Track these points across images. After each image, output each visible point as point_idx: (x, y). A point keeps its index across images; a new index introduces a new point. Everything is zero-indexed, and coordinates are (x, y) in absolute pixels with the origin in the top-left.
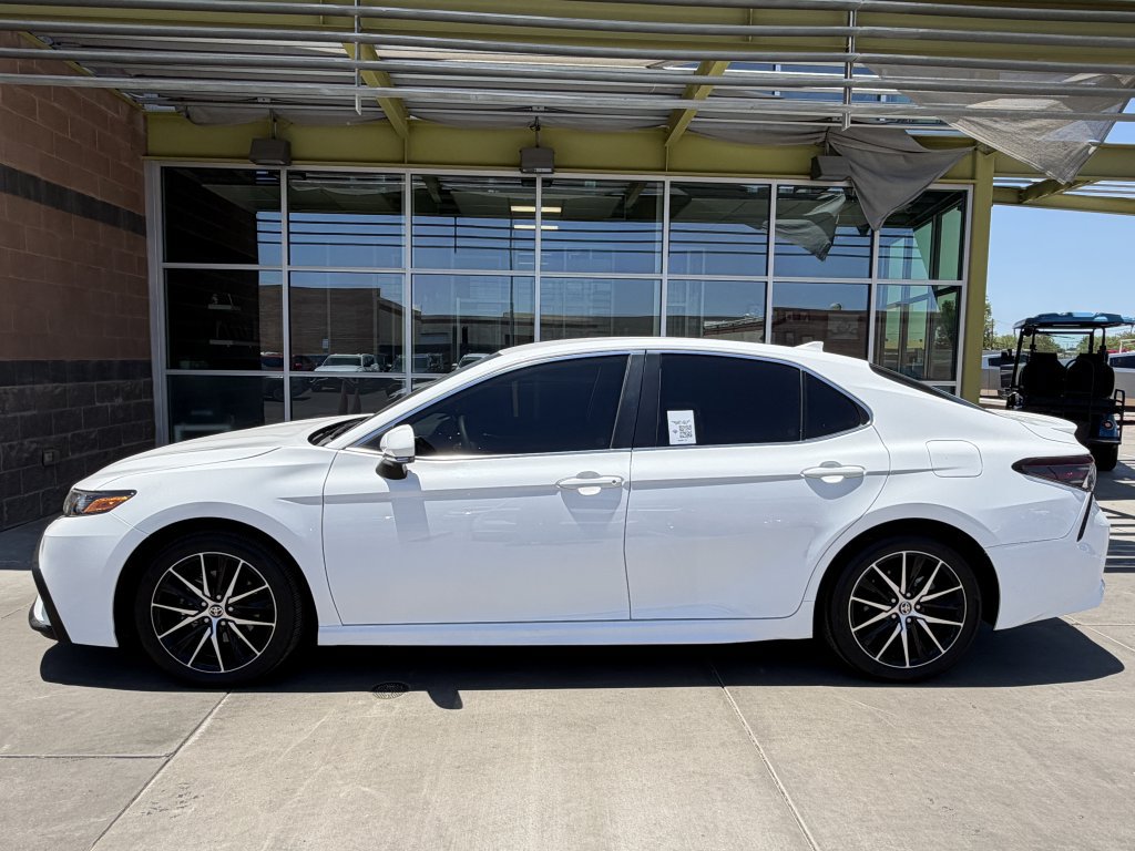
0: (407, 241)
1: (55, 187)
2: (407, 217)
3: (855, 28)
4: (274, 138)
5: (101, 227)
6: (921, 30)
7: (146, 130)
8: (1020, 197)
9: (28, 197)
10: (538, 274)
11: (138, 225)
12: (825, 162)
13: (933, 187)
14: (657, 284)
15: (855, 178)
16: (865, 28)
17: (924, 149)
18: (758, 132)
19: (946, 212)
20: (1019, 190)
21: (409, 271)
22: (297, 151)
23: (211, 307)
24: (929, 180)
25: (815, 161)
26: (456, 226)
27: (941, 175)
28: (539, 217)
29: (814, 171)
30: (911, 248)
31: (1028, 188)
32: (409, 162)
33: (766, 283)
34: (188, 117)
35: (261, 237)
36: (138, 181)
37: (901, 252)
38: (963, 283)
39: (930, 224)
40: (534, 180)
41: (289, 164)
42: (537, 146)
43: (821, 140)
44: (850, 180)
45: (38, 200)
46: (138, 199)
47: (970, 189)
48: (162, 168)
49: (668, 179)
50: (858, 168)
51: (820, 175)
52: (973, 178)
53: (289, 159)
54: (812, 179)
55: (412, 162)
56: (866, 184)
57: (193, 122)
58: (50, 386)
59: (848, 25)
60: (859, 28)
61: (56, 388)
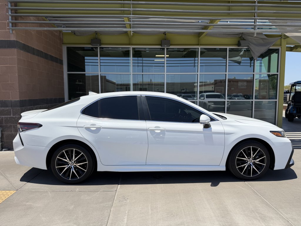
0: (131, 64)
1: (46, 53)
2: (131, 58)
3: (257, 11)
4: (96, 39)
5: (54, 63)
6: (274, 11)
7: (63, 37)
8: (291, 49)
9: (41, 57)
10: (165, 73)
11: (61, 62)
12: (242, 42)
13: (271, 48)
14: (197, 75)
15: (250, 46)
16: (260, 11)
17: (268, 38)
18: (224, 34)
19: (272, 54)
20: (291, 47)
21: (132, 73)
22: (102, 42)
23: (77, 83)
24: (270, 46)
25: (239, 42)
26: (143, 60)
27: (273, 45)
28: (165, 57)
29: (239, 44)
30: (262, 63)
31: (293, 47)
32: (131, 44)
33: (226, 74)
34: (75, 34)
35: (86, 64)
36: (61, 51)
37: (259, 64)
38: (279, 73)
39: (268, 57)
40: (164, 48)
41: (100, 45)
42: (165, 40)
43: (240, 36)
44: (248, 46)
45: (43, 57)
46: (61, 55)
47: (280, 48)
48: (67, 47)
49: (199, 47)
50: (250, 44)
51: (241, 45)
52: (281, 45)
53: (101, 44)
54: (238, 46)
55: (132, 44)
56: (253, 47)
57: (76, 35)
58: (46, 105)
59: (255, 10)
60: (259, 11)
61: (47, 106)
